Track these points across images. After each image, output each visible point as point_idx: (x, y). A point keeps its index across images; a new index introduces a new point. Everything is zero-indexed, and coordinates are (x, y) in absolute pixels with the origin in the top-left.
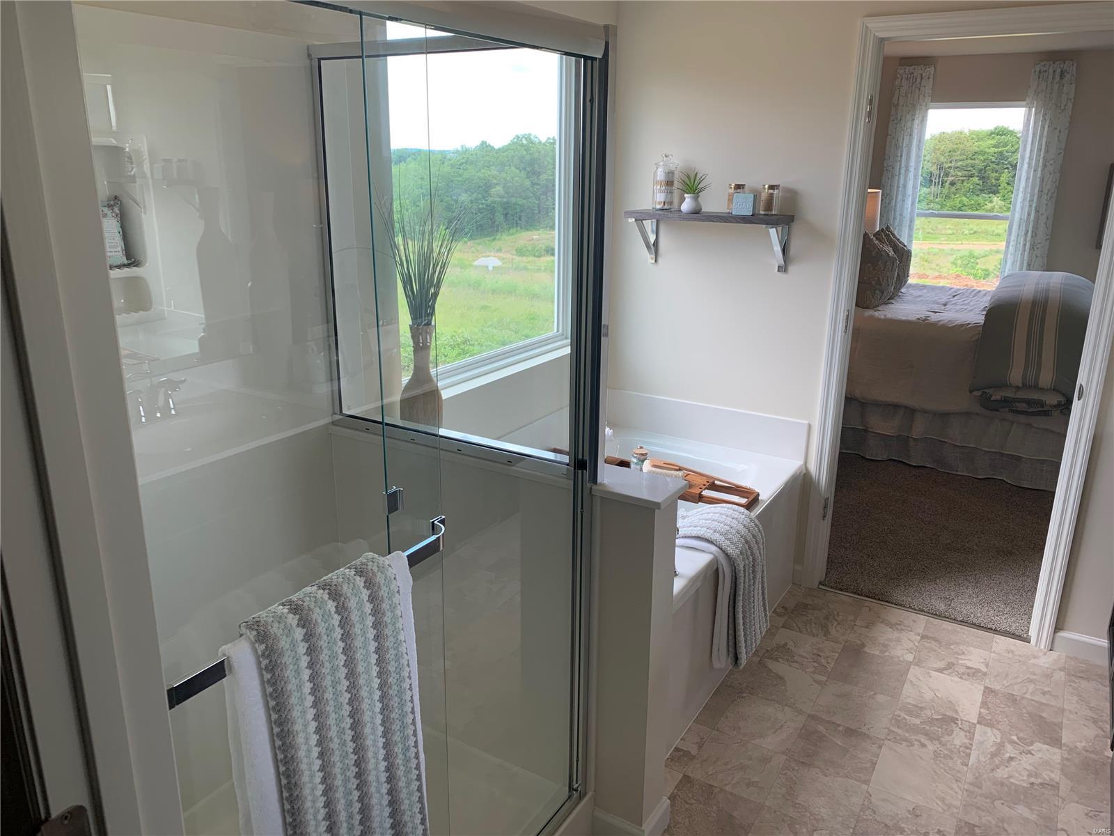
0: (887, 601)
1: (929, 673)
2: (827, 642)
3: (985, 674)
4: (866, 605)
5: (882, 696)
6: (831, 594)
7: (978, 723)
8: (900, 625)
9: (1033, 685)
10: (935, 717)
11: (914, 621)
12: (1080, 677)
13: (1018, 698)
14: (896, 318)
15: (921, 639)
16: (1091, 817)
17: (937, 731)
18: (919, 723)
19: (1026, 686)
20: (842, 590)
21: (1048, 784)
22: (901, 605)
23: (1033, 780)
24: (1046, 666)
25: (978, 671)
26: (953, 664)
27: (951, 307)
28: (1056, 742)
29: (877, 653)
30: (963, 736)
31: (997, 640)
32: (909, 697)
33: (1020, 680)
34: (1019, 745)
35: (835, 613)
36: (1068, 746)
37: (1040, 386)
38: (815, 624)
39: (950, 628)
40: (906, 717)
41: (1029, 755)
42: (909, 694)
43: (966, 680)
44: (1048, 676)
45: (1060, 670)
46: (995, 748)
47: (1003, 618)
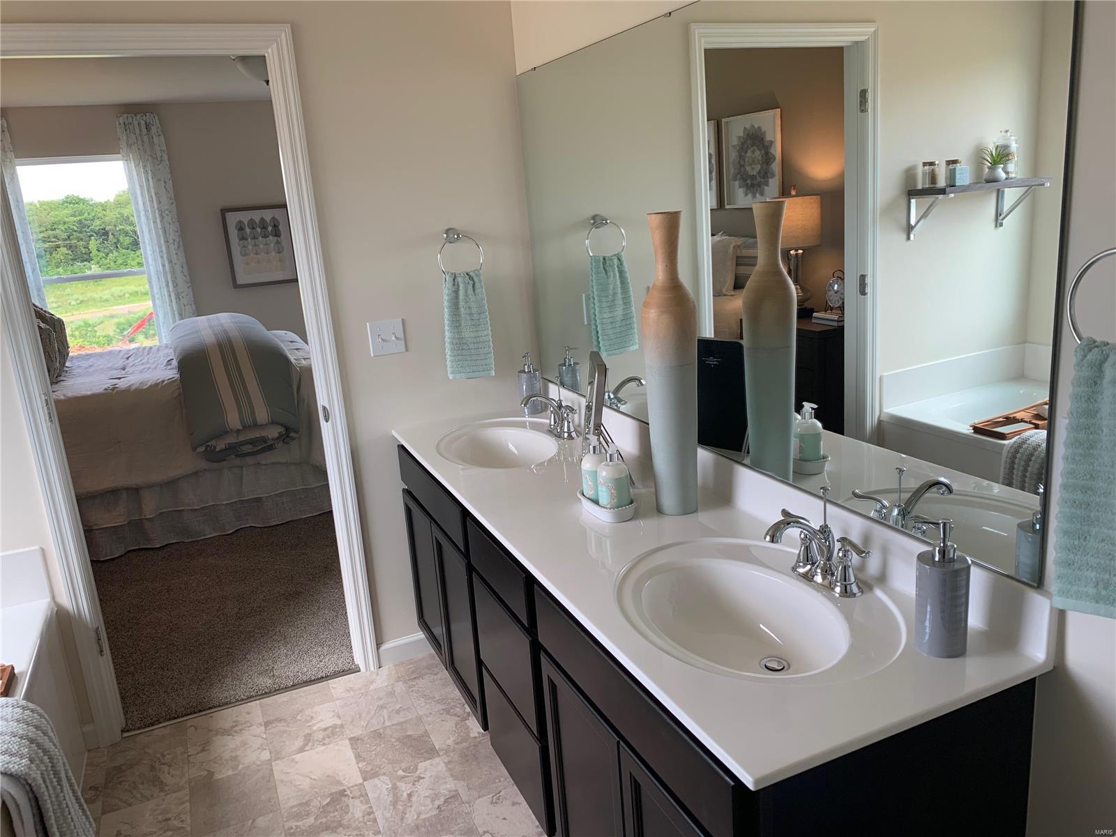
0: (210, 708)
1: (293, 760)
2: (168, 796)
3: (342, 726)
4: (188, 725)
5: (262, 818)
6: (142, 736)
7: (365, 779)
8: (237, 726)
9: (385, 710)
10: (324, 804)
11: (248, 713)
12: (415, 678)
13: (381, 730)
14: (79, 395)
15: (265, 727)
16: (496, 803)
17: (335, 816)
18: (313, 820)
19: (380, 715)
20: (152, 725)
21: (450, 798)
22: (227, 704)
23: (437, 803)
24: (385, 684)
25: (335, 727)
26: (309, 735)
27: (132, 369)
28: (432, 752)
29: (230, 773)
30: (360, 804)
31: (334, 686)
32: (288, 799)
33: (373, 712)
34: (407, 777)
35: (159, 756)
36: (443, 750)
37: (258, 423)
38: (143, 783)
39: (285, 699)
40: (298, 824)
41: (421, 781)
42: (287, 797)
43: (329, 744)
44: (391, 694)
45: (397, 681)
46: (391, 795)
47: (327, 660)
